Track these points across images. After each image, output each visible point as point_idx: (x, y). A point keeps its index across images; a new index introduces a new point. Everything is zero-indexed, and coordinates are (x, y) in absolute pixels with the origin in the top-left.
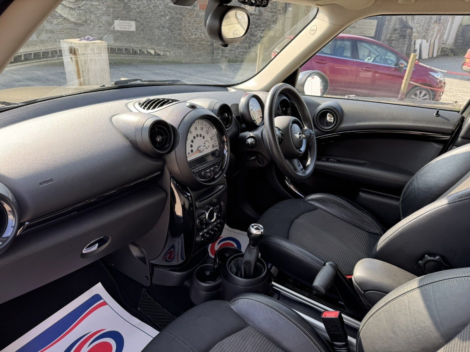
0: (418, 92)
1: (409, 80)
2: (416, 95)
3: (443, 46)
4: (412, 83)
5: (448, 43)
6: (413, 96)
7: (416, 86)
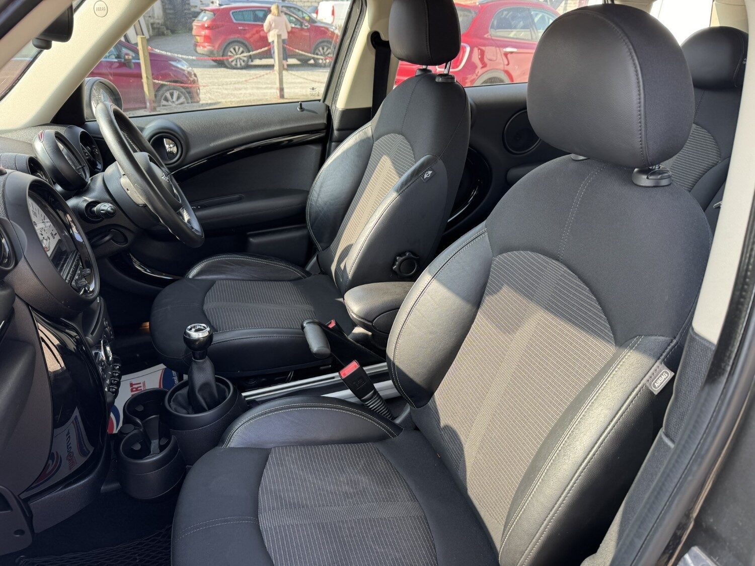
0: (168, 95)
1: (150, 78)
2: (166, 99)
3: (152, 21)
4: (157, 81)
5: (156, 15)
6: (164, 103)
7: (162, 85)
